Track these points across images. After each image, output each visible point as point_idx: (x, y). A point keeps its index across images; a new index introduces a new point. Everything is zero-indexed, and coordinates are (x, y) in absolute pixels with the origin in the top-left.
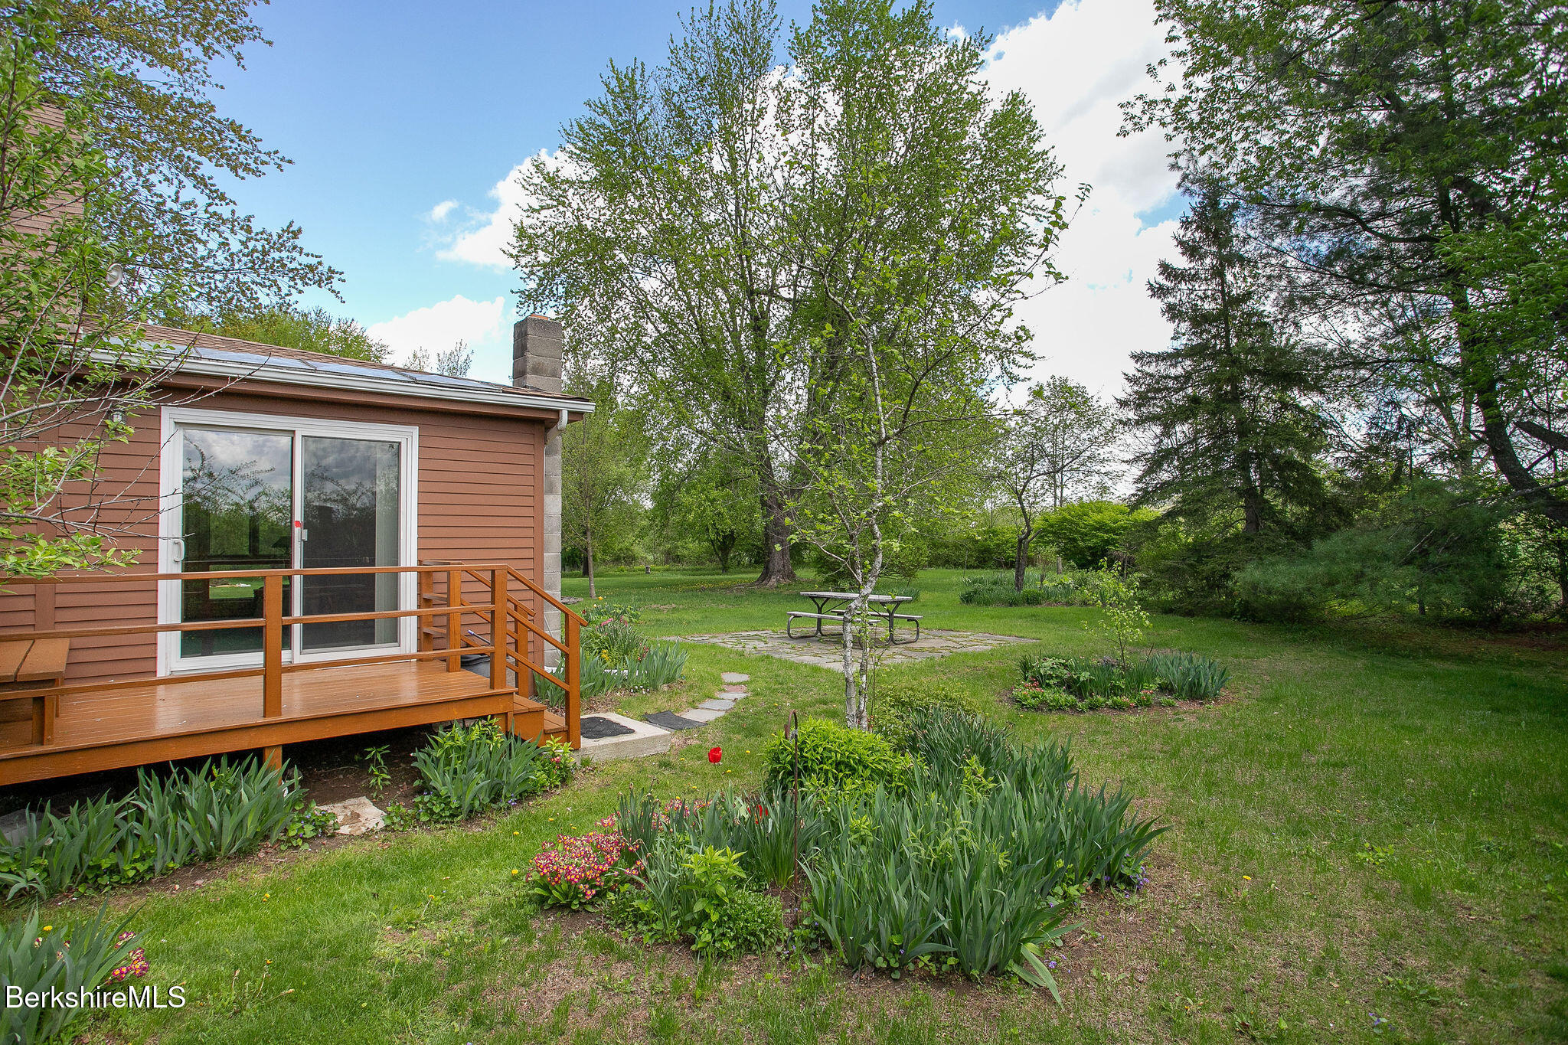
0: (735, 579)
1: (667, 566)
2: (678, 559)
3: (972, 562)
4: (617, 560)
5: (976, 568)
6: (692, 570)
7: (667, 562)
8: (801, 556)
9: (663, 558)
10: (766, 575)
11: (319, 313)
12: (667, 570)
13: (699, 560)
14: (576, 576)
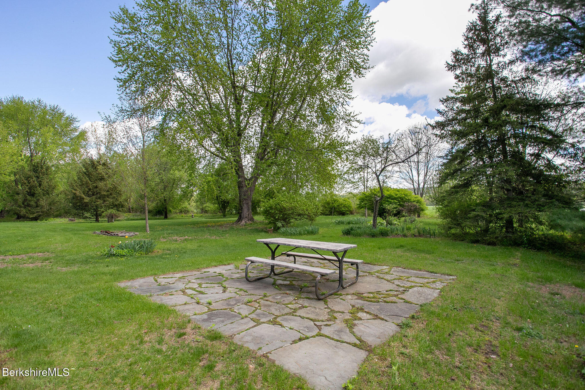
0: (226, 221)
1: (201, 215)
2: (206, 212)
3: (327, 212)
4: (181, 212)
5: (329, 215)
6: (212, 216)
7: (202, 213)
8: (257, 210)
9: (200, 211)
10: (240, 219)
11: (39, 101)
12: (201, 216)
13: (215, 212)
14: (161, 219)
